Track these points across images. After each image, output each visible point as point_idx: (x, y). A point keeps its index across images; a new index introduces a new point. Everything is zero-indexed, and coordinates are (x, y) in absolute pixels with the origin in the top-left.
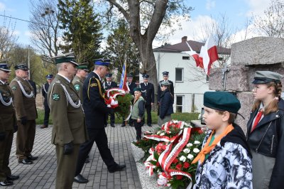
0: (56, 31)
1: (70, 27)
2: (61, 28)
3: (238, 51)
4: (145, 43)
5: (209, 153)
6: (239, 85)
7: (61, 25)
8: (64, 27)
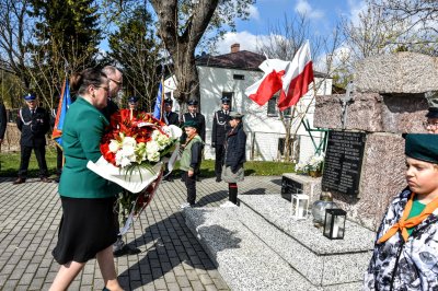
0: (21, 21)
1: (47, 16)
2: (30, 14)
4: (185, 50)
6: (371, 122)
7: (30, 9)
8: (37, 14)
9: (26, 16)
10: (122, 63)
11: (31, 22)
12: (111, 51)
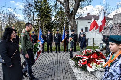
0: (33, 14)
1: (39, 12)
2: (35, 12)
3: (117, 18)
4: (72, 17)
5: (112, 62)
6: (118, 33)
7: (35, 11)
8: (37, 12)
9: (35, 13)
10: (58, 22)
11: (36, 14)
12: (55, 19)
